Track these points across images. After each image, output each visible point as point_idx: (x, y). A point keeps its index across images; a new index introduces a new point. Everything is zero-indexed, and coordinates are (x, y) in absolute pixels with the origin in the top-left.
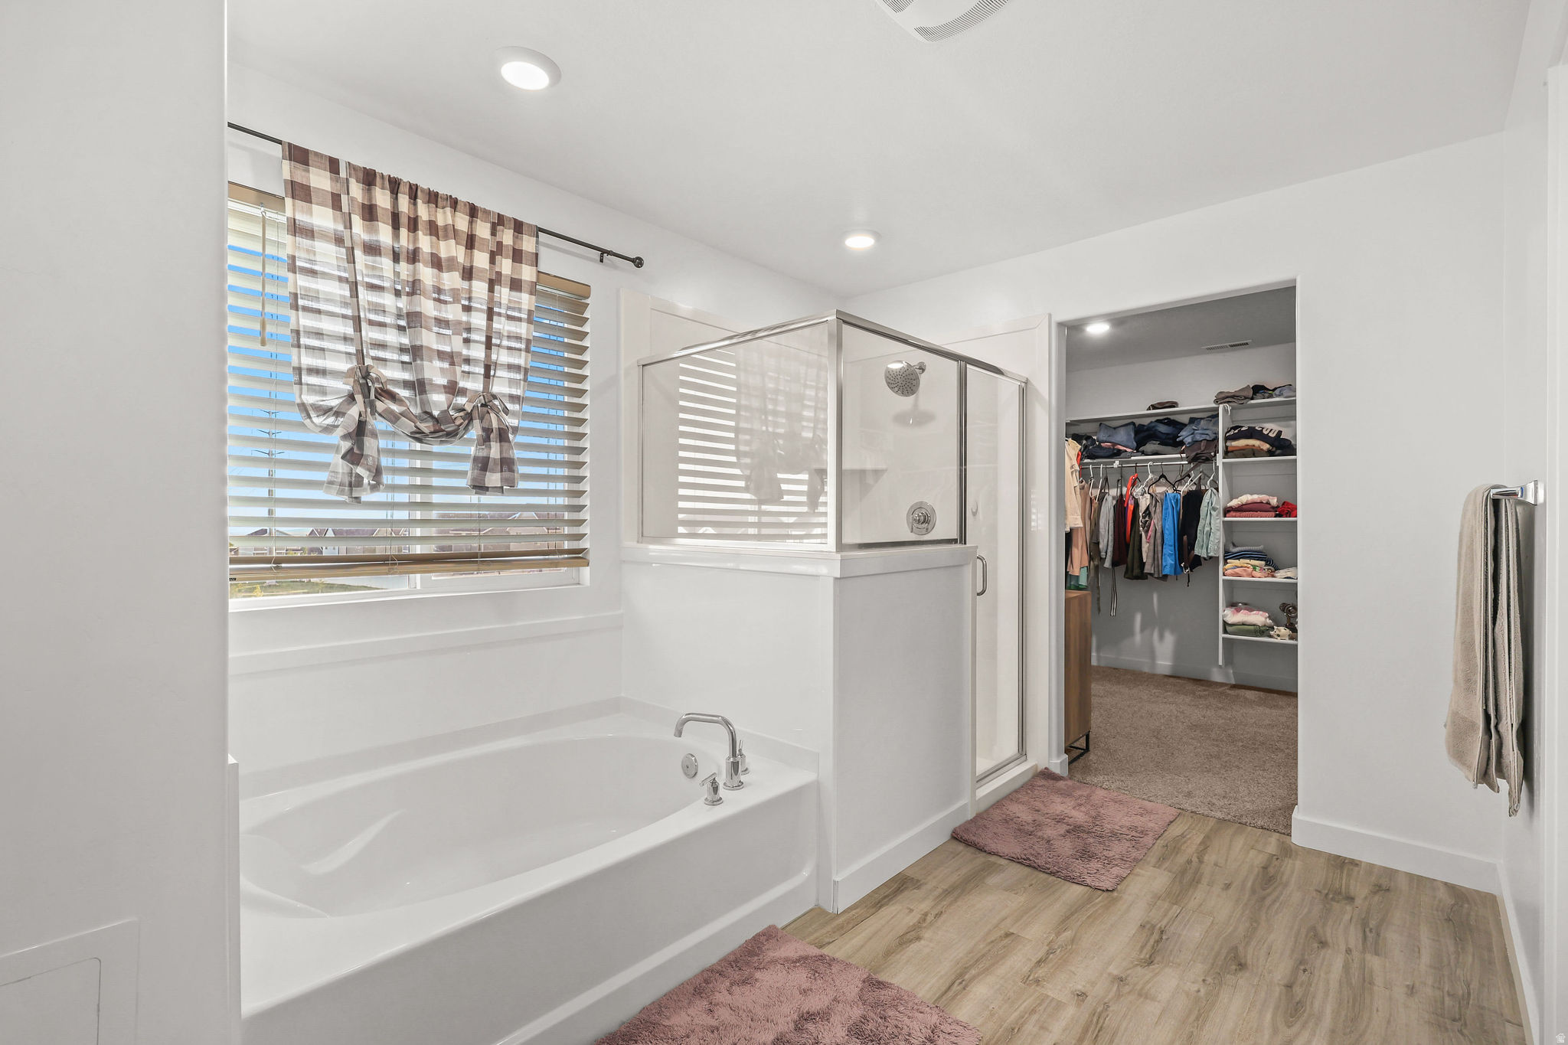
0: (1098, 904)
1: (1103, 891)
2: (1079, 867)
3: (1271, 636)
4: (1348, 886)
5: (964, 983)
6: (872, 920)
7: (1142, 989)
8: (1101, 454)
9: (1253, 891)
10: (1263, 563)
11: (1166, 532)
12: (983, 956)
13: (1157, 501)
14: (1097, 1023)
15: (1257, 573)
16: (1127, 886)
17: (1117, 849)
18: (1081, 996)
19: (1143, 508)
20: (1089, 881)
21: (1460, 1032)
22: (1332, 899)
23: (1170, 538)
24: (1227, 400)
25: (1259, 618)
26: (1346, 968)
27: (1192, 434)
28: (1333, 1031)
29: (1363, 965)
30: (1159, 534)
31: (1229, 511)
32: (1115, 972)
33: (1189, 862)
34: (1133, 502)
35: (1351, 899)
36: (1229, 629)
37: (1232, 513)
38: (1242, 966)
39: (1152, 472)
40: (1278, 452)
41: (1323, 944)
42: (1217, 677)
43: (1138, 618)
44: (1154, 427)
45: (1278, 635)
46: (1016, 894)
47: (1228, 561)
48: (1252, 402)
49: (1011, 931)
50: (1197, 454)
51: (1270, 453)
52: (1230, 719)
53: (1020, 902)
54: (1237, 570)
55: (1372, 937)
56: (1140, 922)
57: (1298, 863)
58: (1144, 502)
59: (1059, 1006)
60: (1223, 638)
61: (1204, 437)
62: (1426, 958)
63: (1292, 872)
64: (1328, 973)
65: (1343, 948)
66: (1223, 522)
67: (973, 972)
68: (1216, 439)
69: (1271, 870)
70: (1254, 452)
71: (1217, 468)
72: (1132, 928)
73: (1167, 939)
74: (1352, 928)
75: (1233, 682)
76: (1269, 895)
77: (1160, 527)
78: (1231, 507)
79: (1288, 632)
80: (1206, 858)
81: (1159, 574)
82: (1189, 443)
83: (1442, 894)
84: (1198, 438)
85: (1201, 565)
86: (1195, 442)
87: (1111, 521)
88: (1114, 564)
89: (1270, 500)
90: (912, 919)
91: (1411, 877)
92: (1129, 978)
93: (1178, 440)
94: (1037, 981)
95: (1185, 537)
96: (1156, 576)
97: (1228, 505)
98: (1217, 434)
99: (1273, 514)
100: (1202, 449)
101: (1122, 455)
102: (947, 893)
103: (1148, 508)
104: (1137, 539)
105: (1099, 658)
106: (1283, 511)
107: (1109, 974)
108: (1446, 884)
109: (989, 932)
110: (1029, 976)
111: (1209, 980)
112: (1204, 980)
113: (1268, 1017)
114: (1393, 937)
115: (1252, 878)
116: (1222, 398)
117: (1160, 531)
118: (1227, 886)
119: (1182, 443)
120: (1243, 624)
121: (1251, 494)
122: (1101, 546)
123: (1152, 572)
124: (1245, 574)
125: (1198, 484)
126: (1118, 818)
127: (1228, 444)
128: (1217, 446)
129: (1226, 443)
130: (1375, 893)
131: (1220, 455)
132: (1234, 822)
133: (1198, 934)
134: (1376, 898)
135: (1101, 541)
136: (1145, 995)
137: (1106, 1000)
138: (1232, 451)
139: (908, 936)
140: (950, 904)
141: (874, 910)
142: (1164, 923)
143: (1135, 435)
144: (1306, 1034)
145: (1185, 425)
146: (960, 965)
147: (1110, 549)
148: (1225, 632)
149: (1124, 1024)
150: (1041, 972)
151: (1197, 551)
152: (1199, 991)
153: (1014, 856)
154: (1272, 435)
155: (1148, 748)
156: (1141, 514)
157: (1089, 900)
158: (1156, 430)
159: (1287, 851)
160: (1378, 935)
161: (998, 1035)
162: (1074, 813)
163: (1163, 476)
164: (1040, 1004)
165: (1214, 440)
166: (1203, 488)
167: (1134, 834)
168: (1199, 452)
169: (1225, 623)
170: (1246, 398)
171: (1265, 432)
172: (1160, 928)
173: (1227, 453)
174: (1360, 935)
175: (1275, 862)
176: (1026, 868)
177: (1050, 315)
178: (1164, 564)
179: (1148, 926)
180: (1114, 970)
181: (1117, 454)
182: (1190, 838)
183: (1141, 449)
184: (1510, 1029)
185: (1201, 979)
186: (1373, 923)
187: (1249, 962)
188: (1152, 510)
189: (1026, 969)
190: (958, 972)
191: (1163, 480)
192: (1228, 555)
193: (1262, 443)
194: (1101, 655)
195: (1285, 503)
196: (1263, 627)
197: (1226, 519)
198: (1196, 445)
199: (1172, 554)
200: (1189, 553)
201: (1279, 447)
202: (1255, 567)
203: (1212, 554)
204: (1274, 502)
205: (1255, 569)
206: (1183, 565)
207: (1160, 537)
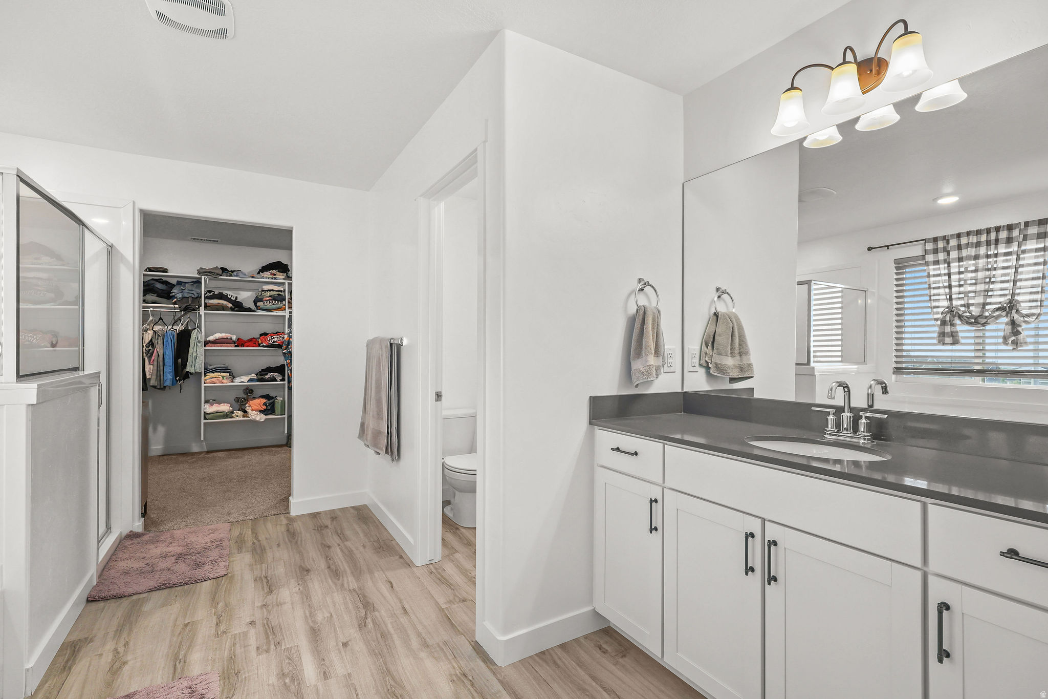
0: (224, 583)
1: (222, 576)
2: (200, 573)
3: (232, 417)
4: (322, 523)
5: (182, 660)
6: (71, 679)
7: (276, 603)
9: (291, 542)
10: (228, 374)
11: (166, 356)
12: (181, 643)
13: (158, 336)
14: (269, 627)
15: (224, 381)
16: (233, 568)
17: (214, 554)
18: (252, 623)
19: (147, 341)
20: (212, 576)
21: (383, 550)
22: (321, 530)
23: (169, 361)
24: (206, 274)
25: (225, 408)
26: (342, 550)
27: (181, 292)
28: (352, 573)
29: (346, 547)
30: (161, 359)
31: (208, 343)
32: (260, 604)
33: (254, 543)
35: (327, 527)
36: (207, 416)
37: (210, 345)
38: (308, 571)
39: (153, 315)
40: (236, 309)
41: (329, 547)
42: (195, 448)
44: (152, 284)
45: (237, 416)
46: (171, 605)
47: (207, 374)
48: (221, 277)
49: (187, 622)
50: (186, 306)
51: (232, 309)
52: (219, 470)
53: (178, 608)
54: (213, 380)
55: (341, 535)
56: (253, 579)
57: (299, 523)
58: (148, 336)
59: (245, 634)
60: (205, 423)
61: (190, 295)
62: (361, 535)
63: (300, 527)
64: (337, 556)
65: (336, 545)
66: (204, 350)
67: (182, 653)
68: (199, 297)
69: (291, 530)
70: (223, 308)
71: (200, 316)
72: (251, 584)
73: (271, 579)
74: (334, 537)
75: (206, 450)
76: (297, 540)
77: (161, 353)
78: (209, 341)
79: (242, 413)
80: (260, 538)
81: (161, 386)
82: (180, 298)
83: (352, 511)
84: (186, 295)
85: (189, 378)
86: (183, 298)
89: (232, 336)
90: (108, 657)
91: (339, 509)
92: (268, 603)
93: (170, 295)
94: (224, 632)
95: (180, 360)
96: (158, 387)
97: (208, 339)
98: (200, 294)
99: (233, 345)
100: (190, 303)
102: (119, 631)
103: (151, 341)
106: (239, 343)
107: (258, 607)
108: (351, 507)
109: (173, 631)
110: (218, 633)
111: (300, 583)
112: (298, 584)
113: (330, 581)
114: (348, 533)
115: (286, 536)
116: (201, 272)
117: (162, 356)
118: (279, 545)
119: (173, 297)
120: (217, 413)
121: (221, 333)
123: (156, 385)
124: (217, 381)
125: (187, 326)
126: (200, 540)
127: (207, 301)
128: (200, 302)
129: (205, 300)
130: (333, 521)
131: (202, 308)
132: (260, 518)
133: (282, 570)
134: (335, 522)
136: (279, 604)
137: (265, 617)
138: (209, 306)
139: (115, 667)
140: (129, 634)
141: (65, 673)
142: (264, 573)
144: (345, 579)
145: (175, 285)
146: (170, 656)
148: (205, 418)
149: (281, 620)
150: (222, 627)
151: (188, 369)
152: (300, 589)
153: (151, 588)
154: (233, 298)
155: (184, 499)
156: (145, 345)
157: (218, 585)
158: (154, 286)
159: (291, 520)
160: (343, 534)
161: (225, 665)
162: (170, 549)
163: (161, 319)
164: (235, 639)
166: (191, 328)
167: (217, 543)
168: (188, 304)
169: (205, 413)
170: (217, 274)
171: (230, 297)
172: (264, 577)
173: (206, 307)
174: (338, 538)
175: (290, 527)
176: (164, 591)
177: (134, 203)
178: (165, 379)
179: (258, 579)
180: (258, 604)
182: (245, 534)
184: (393, 542)
185: (297, 584)
186: (339, 532)
187: (309, 568)
188: (154, 342)
189: (213, 631)
190: (172, 658)
191: (160, 321)
192: (207, 371)
193: (227, 302)
195: (238, 339)
196: (228, 412)
197: (206, 348)
198: (185, 300)
199: (171, 372)
200: (182, 370)
201: (238, 306)
202: (223, 377)
203: (198, 371)
204: (234, 338)
205: (223, 378)
206: (177, 379)
207: (162, 361)
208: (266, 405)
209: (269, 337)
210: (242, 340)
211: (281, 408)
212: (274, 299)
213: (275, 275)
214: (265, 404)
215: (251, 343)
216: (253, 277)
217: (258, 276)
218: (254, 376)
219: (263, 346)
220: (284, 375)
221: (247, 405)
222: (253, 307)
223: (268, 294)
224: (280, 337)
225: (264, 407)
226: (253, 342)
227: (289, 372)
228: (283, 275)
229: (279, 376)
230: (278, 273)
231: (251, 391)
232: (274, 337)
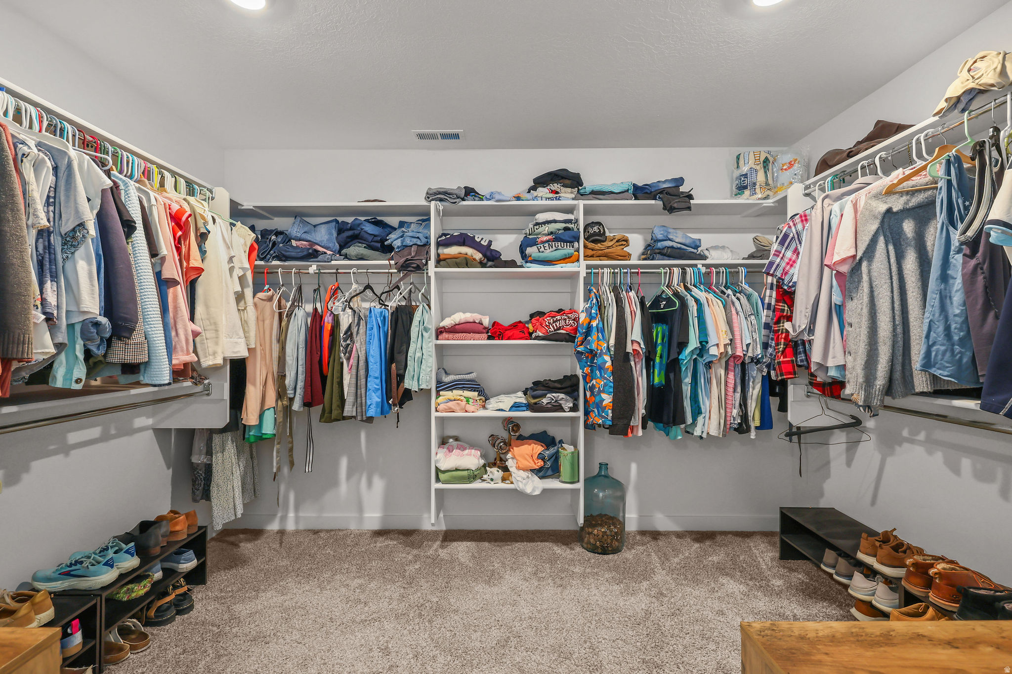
3: (483, 482)
8: (293, 254)
10: (476, 393)
11: (371, 360)
13: (360, 318)
15: (470, 407)
19: (344, 326)
23: (376, 369)
24: (439, 198)
25: (471, 459)
27: (402, 237)
30: (362, 363)
31: (441, 332)
34: (330, 319)
36: (441, 476)
37: (445, 335)
39: (357, 283)
40: (490, 263)
43: (344, 463)
44: (359, 226)
45: (492, 480)
47: (441, 393)
48: (463, 204)
50: (407, 260)
51: (482, 265)
54: (451, 404)
58: (346, 320)
60: (436, 490)
61: (415, 242)
66: (436, 345)
68: (427, 244)
70: (467, 262)
71: (429, 278)
77: (363, 352)
78: (443, 327)
79: (501, 473)
81: (362, 416)
82: (398, 247)
84: (408, 242)
85: (411, 400)
86: (404, 248)
87: (302, 345)
88: (308, 404)
89: (482, 319)
93: (386, 243)
95: (394, 366)
96: (359, 418)
97: (442, 324)
98: (428, 238)
99: (485, 336)
100: (413, 254)
101: (320, 257)
103: (350, 328)
104: (337, 368)
105: (297, 520)
106: (495, 333)
116: (432, 195)
117: (364, 358)
119: (391, 248)
120: (457, 470)
121: (464, 312)
122: (287, 382)
123: (355, 413)
124: (458, 408)
125: (409, 299)
127: (440, 251)
128: (428, 253)
129: (437, 250)
131: (432, 263)
135: (287, 374)
138: (444, 260)
143: (338, 234)
145: (395, 229)
147: (300, 384)
148: (438, 480)
151: (407, 384)
154: (484, 243)
156: (342, 335)
158: (362, 231)
163: (368, 287)
165: (424, 245)
166: (414, 304)
168: (409, 257)
169: (437, 469)
170: (458, 197)
171: (478, 240)
173: (439, 261)
178: (369, 403)
181: (312, 255)
183: (344, 251)
188: (355, 330)
191: (368, 292)
192: (441, 386)
193: (475, 251)
194: (301, 514)
195: (495, 324)
196: (477, 469)
197: (439, 342)
198: (406, 251)
199: (378, 389)
200: (398, 385)
201: (491, 258)
202: (468, 399)
203: (423, 386)
204: (486, 322)
205: (468, 401)
206: (390, 402)
207: (364, 367)
208: (543, 459)
209: (548, 320)
210: (503, 326)
211: (572, 464)
212: (557, 239)
213: (557, 193)
214: (541, 457)
215: (516, 332)
216: (518, 198)
217: (528, 196)
218: (520, 398)
219: (537, 338)
220: (576, 399)
221: (509, 456)
222: (519, 261)
223: (546, 229)
224: (569, 318)
225: (540, 463)
226: (518, 330)
227: (588, 394)
228: (572, 193)
229: (567, 401)
230: (563, 189)
231: (517, 427)
232: (558, 317)
